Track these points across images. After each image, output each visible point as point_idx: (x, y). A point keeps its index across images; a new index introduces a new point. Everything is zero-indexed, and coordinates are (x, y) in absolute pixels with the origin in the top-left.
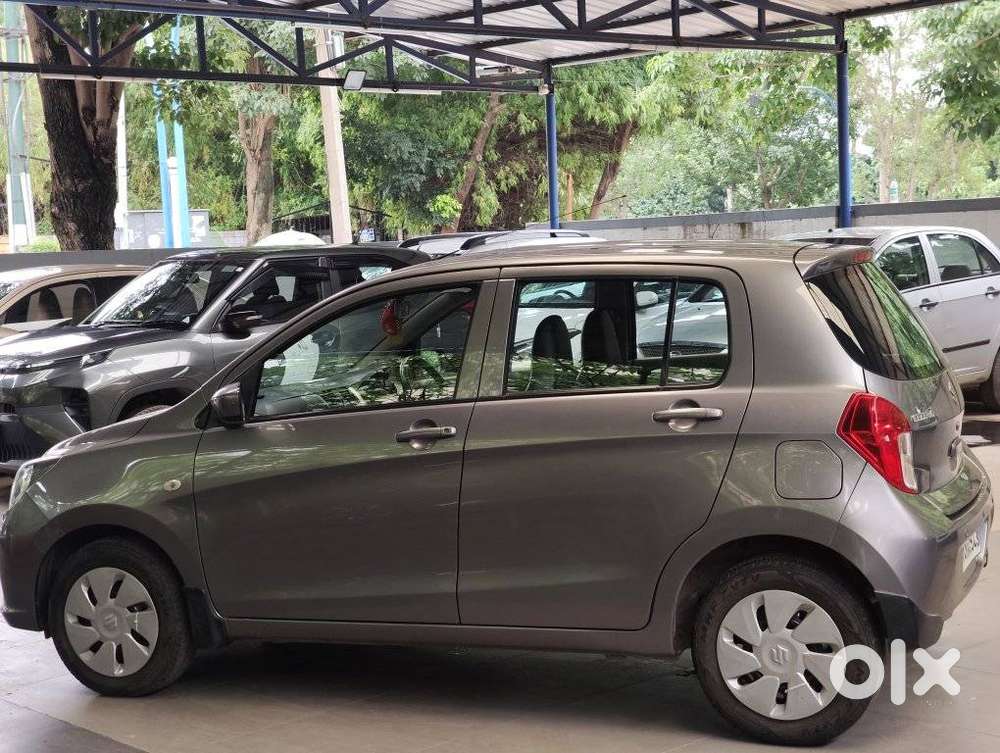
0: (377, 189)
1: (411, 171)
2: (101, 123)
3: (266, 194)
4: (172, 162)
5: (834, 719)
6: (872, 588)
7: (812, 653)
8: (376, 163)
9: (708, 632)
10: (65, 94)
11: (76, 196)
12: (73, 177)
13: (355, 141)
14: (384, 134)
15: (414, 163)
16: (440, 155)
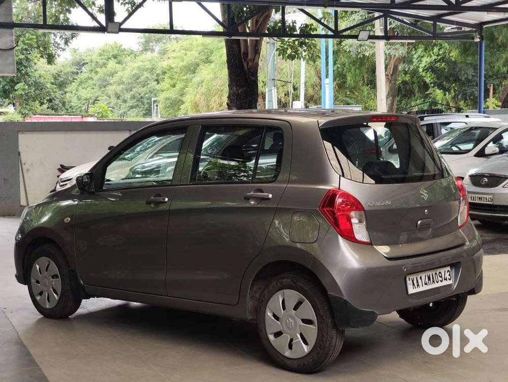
0: (455, 95)
1: (473, 85)
2: (251, 60)
3: (393, 97)
4: (327, 81)
5: (311, 360)
6: (327, 292)
7: (303, 324)
8: (455, 81)
9: (262, 309)
10: (235, 46)
11: (238, 95)
12: (237, 86)
13: (445, 70)
14: (459, 66)
15: (475, 81)
16: (490, 76)
